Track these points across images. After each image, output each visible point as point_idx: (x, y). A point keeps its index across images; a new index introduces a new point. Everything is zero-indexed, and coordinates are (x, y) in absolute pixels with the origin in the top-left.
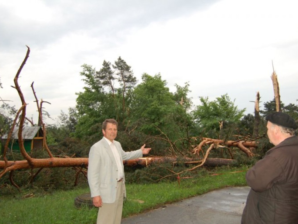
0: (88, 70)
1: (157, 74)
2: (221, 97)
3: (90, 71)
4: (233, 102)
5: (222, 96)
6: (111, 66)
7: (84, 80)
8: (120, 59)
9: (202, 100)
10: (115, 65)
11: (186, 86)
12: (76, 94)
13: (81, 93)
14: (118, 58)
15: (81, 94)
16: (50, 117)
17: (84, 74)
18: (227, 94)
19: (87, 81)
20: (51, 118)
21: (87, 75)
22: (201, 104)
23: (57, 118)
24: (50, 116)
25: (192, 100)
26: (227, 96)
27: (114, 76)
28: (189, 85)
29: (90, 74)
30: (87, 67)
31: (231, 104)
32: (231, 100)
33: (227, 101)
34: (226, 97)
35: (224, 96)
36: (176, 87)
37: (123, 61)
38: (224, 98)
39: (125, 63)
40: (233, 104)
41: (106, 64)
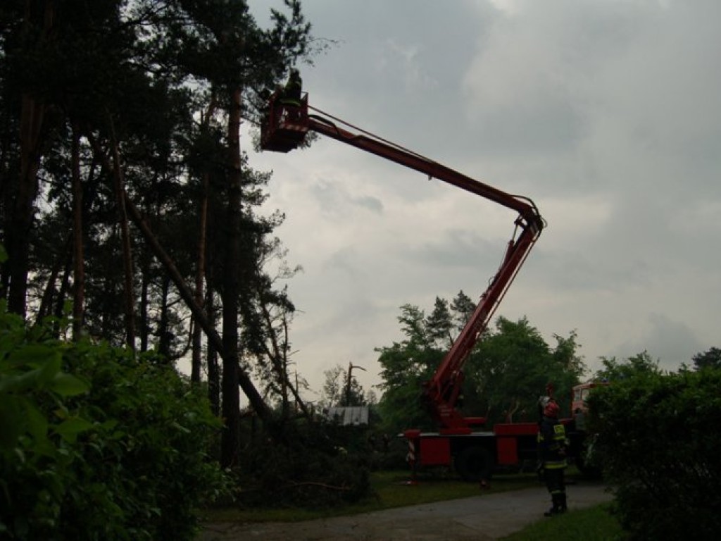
0: (411, 314)
1: (522, 319)
2: (636, 357)
3: (415, 315)
4: (656, 363)
5: (638, 355)
6: (447, 307)
7: (404, 329)
8: (461, 294)
9: (606, 363)
10: (454, 305)
11: (572, 337)
12: (376, 350)
13: (385, 349)
14: (459, 292)
15: (387, 351)
16: (308, 389)
17: (404, 320)
18: (646, 351)
19: (409, 331)
20: (311, 390)
21: (409, 322)
22: (604, 368)
23: (322, 389)
24: (308, 387)
25: (585, 361)
26: (647, 354)
27: (453, 322)
28: (576, 335)
29: (415, 321)
30: (410, 310)
31: (653, 366)
32: (654, 361)
33: (647, 362)
34: (646, 356)
35: (641, 355)
36: (555, 339)
37: (466, 297)
38: (641, 358)
39: (469, 300)
40: (656, 368)
41: (440, 304)
